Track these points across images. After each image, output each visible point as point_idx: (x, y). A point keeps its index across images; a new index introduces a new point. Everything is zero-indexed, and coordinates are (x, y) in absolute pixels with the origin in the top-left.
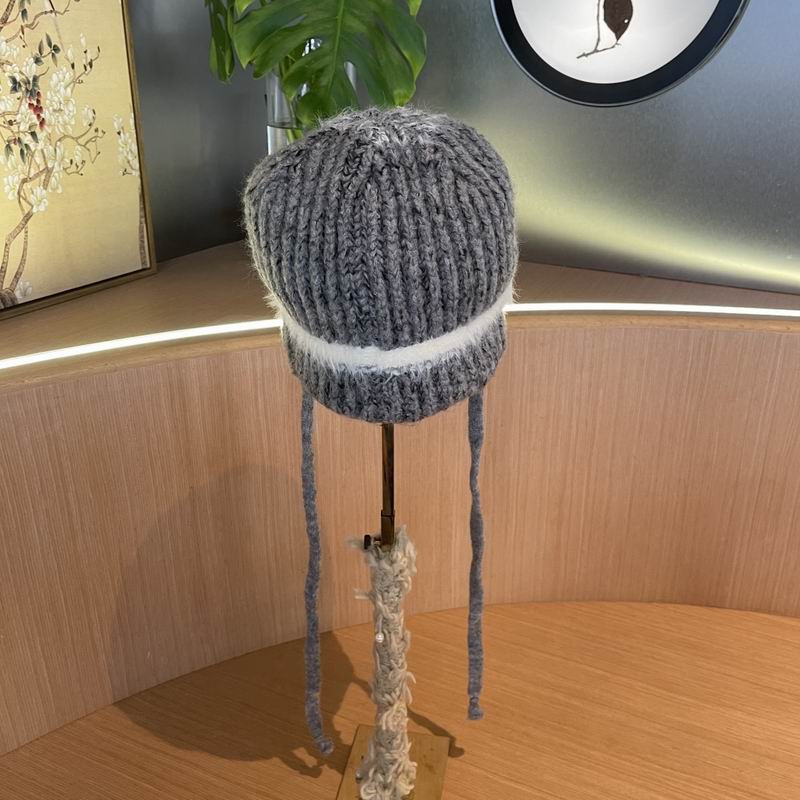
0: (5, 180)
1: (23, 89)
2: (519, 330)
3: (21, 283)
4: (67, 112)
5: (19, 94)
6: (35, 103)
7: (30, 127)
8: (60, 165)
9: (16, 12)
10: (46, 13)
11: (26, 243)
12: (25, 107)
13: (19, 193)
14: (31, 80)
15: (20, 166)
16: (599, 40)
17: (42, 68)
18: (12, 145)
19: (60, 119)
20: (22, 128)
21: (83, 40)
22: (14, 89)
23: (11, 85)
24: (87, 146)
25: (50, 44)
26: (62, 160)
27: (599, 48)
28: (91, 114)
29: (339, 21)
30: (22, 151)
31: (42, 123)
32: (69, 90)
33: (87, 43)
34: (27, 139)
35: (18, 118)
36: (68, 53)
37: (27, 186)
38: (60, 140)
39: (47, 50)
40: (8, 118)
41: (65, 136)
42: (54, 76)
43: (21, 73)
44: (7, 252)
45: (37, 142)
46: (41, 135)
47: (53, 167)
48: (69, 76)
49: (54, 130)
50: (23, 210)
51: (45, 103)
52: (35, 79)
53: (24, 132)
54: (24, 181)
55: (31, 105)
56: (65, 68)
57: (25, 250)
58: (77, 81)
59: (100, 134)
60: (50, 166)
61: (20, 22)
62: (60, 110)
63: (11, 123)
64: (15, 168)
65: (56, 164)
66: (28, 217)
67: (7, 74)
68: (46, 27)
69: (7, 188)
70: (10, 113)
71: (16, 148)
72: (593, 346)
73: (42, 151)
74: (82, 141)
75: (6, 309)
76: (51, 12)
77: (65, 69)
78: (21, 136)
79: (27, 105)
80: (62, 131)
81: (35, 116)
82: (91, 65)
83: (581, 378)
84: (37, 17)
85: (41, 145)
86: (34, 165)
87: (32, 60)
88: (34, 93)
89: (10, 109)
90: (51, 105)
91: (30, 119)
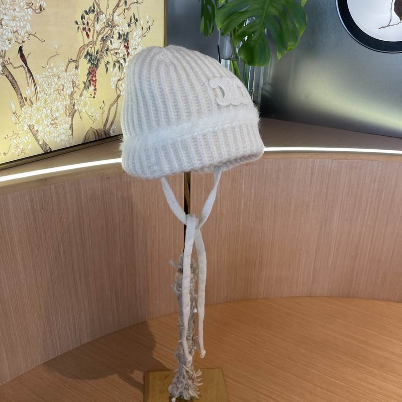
0: (112, 79)
1: (123, 38)
2: (345, 160)
3: (113, 126)
4: (138, 49)
5: (121, 40)
6: (126, 44)
7: (124, 56)
9: (122, 2)
10: (134, 3)
11: (117, 108)
13: (116, 86)
14: (126, 34)
15: (118, 74)
16: (391, 20)
17: (131, 28)
18: (116, 63)
19: (135, 52)
20: (120, 56)
21: (147, 17)
22: (119, 38)
23: (118, 36)
25: (134, 18)
27: (390, 24)
29: (265, 9)
30: (119, 66)
31: (128, 54)
32: (140, 39)
33: (149, 17)
34: (122, 61)
35: (119, 51)
36: (141, 22)
37: (120, 83)
39: (133, 20)
40: (116, 51)
42: (135, 33)
43: (122, 30)
44: (109, 112)
45: (125, 62)
46: (127, 60)
48: (140, 33)
49: (132, 57)
50: (117, 93)
51: (130, 45)
52: (128, 34)
53: (121, 58)
54: (119, 80)
55: (125, 45)
56: (139, 29)
57: (116, 111)
58: (144, 35)
61: (124, 7)
62: (136, 48)
63: (116, 53)
64: (116, 74)
66: (119, 96)
67: (117, 31)
68: (134, 9)
69: (112, 83)
70: (116, 49)
71: (117, 65)
72: (382, 171)
73: (127, 67)
75: (106, 138)
76: (136, 3)
78: (120, 59)
79: (123, 46)
82: (149, 28)
83: (374, 186)
84: (130, 5)
85: (127, 64)
86: (123, 73)
87: (127, 25)
88: (126, 40)
89: (117, 47)
90: (132, 46)
91: (124, 52)
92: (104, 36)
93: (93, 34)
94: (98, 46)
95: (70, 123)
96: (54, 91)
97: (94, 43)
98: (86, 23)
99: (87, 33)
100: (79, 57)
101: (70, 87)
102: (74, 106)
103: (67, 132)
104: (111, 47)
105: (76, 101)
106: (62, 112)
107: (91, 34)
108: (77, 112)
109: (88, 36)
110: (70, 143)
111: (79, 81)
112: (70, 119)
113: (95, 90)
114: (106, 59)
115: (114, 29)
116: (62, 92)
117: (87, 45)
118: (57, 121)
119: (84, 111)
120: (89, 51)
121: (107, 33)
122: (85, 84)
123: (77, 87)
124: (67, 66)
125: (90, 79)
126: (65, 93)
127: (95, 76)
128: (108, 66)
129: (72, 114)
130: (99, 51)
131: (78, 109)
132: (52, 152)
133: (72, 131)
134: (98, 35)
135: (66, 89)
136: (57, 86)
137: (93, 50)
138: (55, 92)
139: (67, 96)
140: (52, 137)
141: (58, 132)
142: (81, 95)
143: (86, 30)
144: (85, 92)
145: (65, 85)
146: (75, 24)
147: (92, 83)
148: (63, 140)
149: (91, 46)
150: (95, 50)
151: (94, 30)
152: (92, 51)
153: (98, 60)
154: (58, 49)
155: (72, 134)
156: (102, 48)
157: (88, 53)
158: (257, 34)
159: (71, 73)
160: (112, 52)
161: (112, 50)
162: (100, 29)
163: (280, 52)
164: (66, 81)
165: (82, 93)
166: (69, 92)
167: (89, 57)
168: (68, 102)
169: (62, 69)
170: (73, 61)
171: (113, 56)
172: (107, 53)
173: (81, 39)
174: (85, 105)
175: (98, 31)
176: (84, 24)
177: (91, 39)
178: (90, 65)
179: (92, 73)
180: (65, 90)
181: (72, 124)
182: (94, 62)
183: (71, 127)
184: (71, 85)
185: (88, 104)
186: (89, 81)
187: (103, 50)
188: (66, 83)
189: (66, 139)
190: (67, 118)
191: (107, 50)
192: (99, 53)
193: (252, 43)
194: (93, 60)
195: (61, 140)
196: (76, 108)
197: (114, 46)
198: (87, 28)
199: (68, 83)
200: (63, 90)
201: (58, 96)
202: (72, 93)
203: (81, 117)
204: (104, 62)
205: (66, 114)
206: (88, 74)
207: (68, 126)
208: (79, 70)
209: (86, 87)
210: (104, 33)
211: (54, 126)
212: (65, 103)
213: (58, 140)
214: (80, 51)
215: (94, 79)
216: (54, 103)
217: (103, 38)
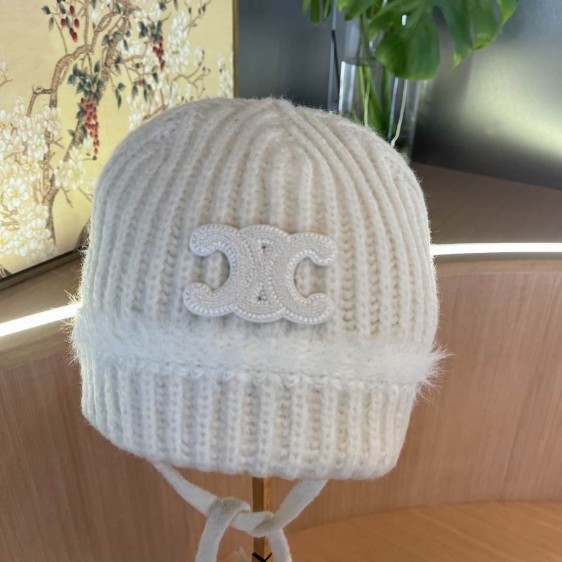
0: (130, 118)
1: (149, 33)
4: (182, 54)
5: (146, 39)
6: (158, 46)
7: (153, 69)
8: (173, 102)
12: (150, 50)
14: (156, 24)
15: (143, 106)
17: (167, 12)
18: (138, 87)
19: (177, 60)
20: (146, 70)
22: (142, 34)
23: (139, 30)
24: (197, 84)
26: (176, 97)
28: (201, 54)
30: (145, 91)
31: (163, 64)
32: (185, 33)
34: (150, 80)
35: (144, 61)
38: (175, 79)
40: (136, 61)
41: (180, 76)
42: (175, 22)
43: (149, 18)
45: (158, 83)
46: (161, 76)
47: (168, 105)
48: (186, 19)
49: (171, 70)
51: (166, 46)
52: (160, 23)
53: (147, 74)
54: (145, 118)
55: (155, 49)
56: (183, 12)
58: (193, 24)
59: (206, 72)
60: (166, 103)
62: (177, 52)
63: (138, 66)
64: (138, 107)
65: (171, 102)
67: (137, 20)
69: (132, 125)
70: (137, 57)
71: (141, 89)
73: (161, 90)
74: (192, 79)
77: (183, 14)
78: (146, 77)
79: (151, 49)
80: (178, 71)
81: (157, 59)
82: (204, 8)
85: (161, 84)
86: (153, 103)
87: (158, 6)
88: (157, 37)
89: (138, 53)
90: (171, 48)
91: (153, 62)
92: (110, 32)
93: (86, 31)
94: (98, 55)
95: (46, 215)
96: (5, 159)
97: (88, 49)
98: (67, 8)
99: (71, 30)
100: (56, 81)
101: (40, 145)
102: (52, 181)
103: (41, 234)
104: (126, 54)
105: (56, 172)
106: (26, 197)
107: (79, 31)
108: (61, 193)
109: (74, 35)
110: (49, 252)
111: (59, 130)
112: (46, 208)
113: (97, 143)
114: (116, 79)
115: (131, 17)
116: (24, 157)
117: (74, 55)
118: (16, 217)
119: (74, 187)
120: (79, 68)
121: (116, 25)
122: (73, 134)
123: (56, 143)
124: (32, 103)
125: (83, 123)
126: (29, 160)
127: (95, 117)
128: (121, 93)
129: (49, 197)
130: (101, 64)
131: (62, 187)
132: (10, 276)
133: (53, 230)
134: (96, 33)
135: (32, 150)
136: (10, 146)
137: (86, 63)
138: (8, 160)
139: (37, 165)
140: (8, 249)
141: (21, 238)
142: (67, 157)
143: (70, 24)
144: (75, 151)
145: (30, 142)
146: (43, 13)
147: (89, 131)
148: (34, 251)
149: (82, 56)
150: (91, 65)
151: (87, 23)
152: (84, 65)
153: (100, 84)
154: (7, 70)
155: (53, 236)
156: (107, 57)
157: (76, 72)
158: (416, 17)
159: (39, 116)
160: (129, 64)
161: (128, 60)
162: (99, 20)
163: (459, 52)
164: (30, 135)
165: (68, 153)
166: (39, 155)
167: (78, 80)
168: (40, 176)
169: (20, 109)
170: (44, 92)
171: (130, 71)
172: (117, 67)
173: (58, 43)
174: (77, 175)
175: (97, 24)
176: (63, 11)
177: (81, 41)
178: (81, 95)
179: (87, 111)
180: (29, 153)
181: (51, 217)
182: (91, 89)
183: (50, 224)
184: (44, 141)
185: (82, 173)
186: (84, 128)
187: (110, 61)
188: (31, 138)
189: (39, 248)
190: (38, 207)
191: (118, 60)
192: (101, 69)
193: (404, 35)
194: (89, 85)
195: (30, 252)
196: (57, 184)
197: (131, 51)
198: (71, 19)
199: (36, 136)
200: (25, 152)
201: (15, 167)
202: (47, 157)
203: (69, 201)
204: (113, 86)
205: (36, 200)
206: (79, 115)
207: (42, 222)
208: (59, 109)
209: (77, 140)
210: (109, 28)
211: (11, 227)
212: (32, 179)
213: (23, 252)
214: (58, 69)
215: (93, 122)
216: (8, 183)
217: (107, 37)
